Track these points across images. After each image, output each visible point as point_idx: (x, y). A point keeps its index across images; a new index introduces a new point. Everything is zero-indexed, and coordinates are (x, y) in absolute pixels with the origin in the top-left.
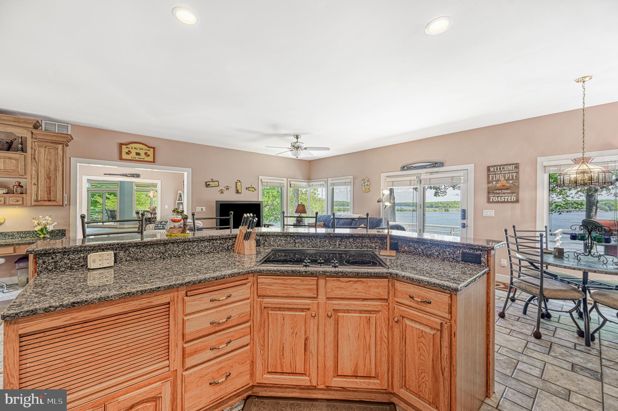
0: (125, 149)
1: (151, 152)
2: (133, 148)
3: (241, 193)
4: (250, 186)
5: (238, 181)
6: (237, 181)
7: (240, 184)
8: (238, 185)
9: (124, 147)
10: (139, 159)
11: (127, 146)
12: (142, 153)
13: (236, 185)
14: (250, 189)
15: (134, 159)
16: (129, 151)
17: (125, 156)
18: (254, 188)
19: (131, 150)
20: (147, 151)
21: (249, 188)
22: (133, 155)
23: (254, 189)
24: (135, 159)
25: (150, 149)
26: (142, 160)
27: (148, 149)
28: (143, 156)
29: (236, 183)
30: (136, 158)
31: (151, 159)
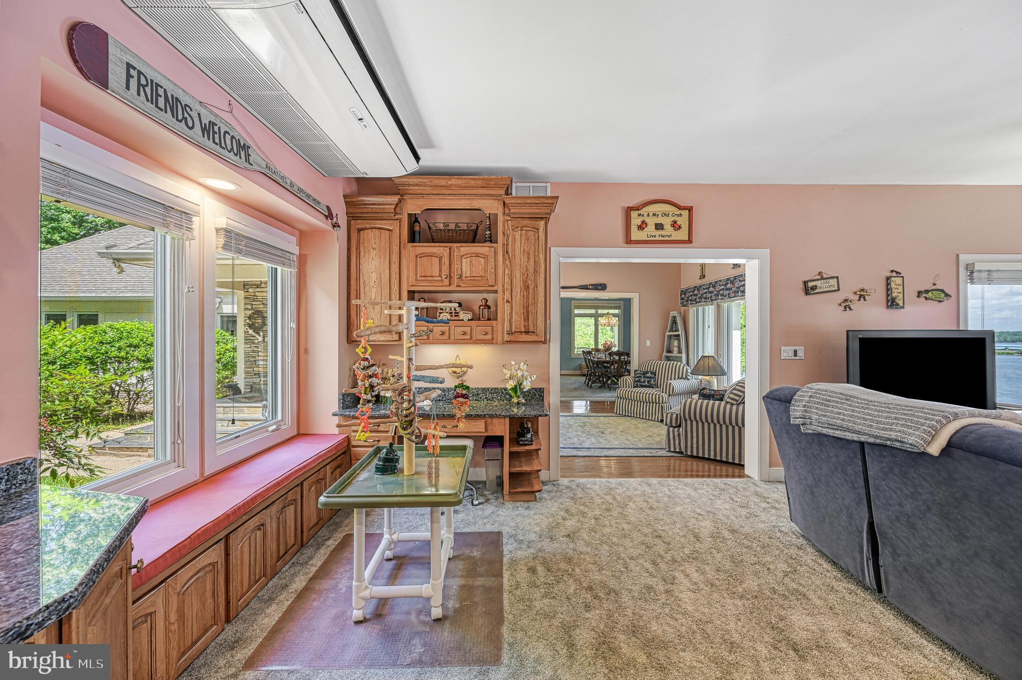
0: (636, 221)
1: (683, 221)
2: (651, 214)
3: (903, 307)
4: (929, 287)
5: (894, 274)
6: (889, 274)
7: (899, 281)
8: (893, 285)
9: (634, 214)
10: (661, 238)
11: (639, 212)
12: (667, 222)
13: (888, 284)
14: (930, 294)
15: (651, 239)
16: (643, 222)
17: (636, 235)
18: (943, 291)
19: (647, 220)
20: (676, 218)
21: (927, 291)
22: (650, 229)
23: (943, 295)
24: (654, 239)
25: (682, 212)
26: (667, 238)
27: (679, 212)
28: (668, 229)
29: (888, 279)
30: (655, 236)
31: (683, 235)
